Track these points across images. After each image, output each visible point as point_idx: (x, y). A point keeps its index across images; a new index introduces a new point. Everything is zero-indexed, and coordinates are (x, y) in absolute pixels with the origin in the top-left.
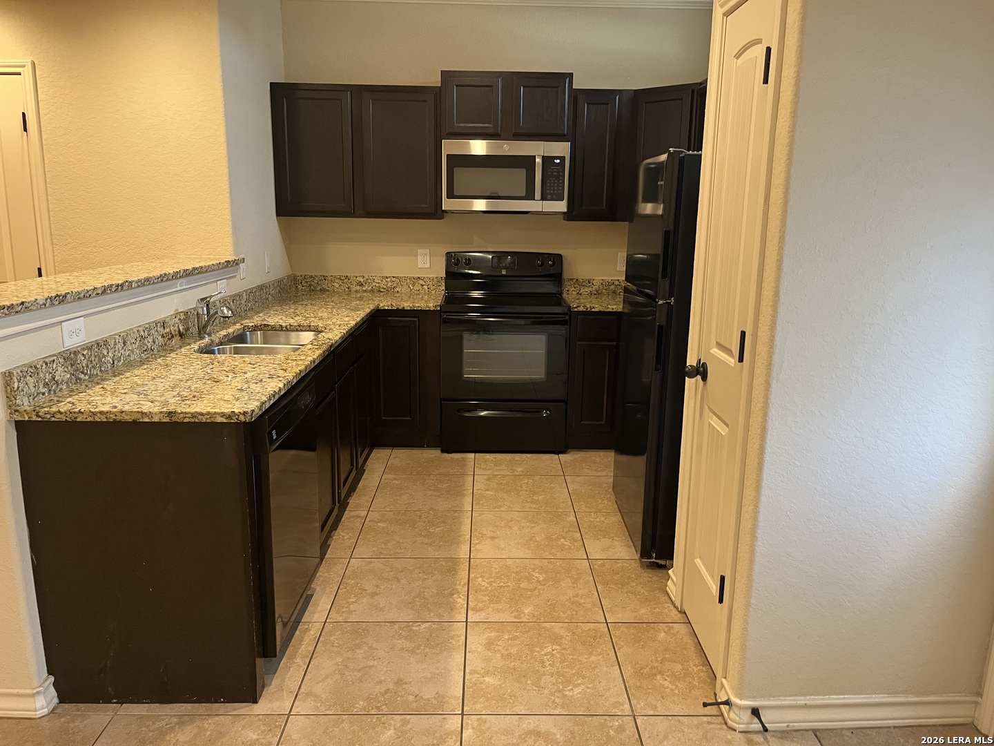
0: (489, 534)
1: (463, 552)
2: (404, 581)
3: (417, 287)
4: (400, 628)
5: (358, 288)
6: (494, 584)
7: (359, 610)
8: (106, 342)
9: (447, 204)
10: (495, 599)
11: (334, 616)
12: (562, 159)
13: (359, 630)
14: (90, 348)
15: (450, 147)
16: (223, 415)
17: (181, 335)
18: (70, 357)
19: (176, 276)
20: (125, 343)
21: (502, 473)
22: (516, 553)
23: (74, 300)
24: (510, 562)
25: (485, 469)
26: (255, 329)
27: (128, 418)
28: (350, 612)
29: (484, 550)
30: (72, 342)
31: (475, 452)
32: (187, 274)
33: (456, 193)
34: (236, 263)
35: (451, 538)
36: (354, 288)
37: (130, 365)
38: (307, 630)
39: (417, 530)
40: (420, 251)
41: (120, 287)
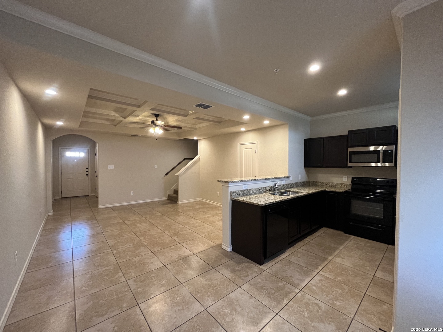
0: (342, 257)
1: (330, 258)
2: (308, 258)
3: (343, 186)
4: (300, 267)
5: (325, 185)
6: (334, 268)
7: (293, 259)
8: (251, 189)
9: (349, 164)
10: (331, 272)
11: (287, 258)
12: (392, 151)
13: (290, 263)
14: (247, 190)
15: (350, 150)
16: (257, 204)
17: (270, 190)
18: (243, 191)
19: (269, 179)
20: (255, 190)
21: (361, 244)
22: (347, 264)
23: (245, 181)
24: (343, 266)
25: (355, 241)
26: (288, 191)
27: (245, 202)
28: (291, 259)
29: (338, 260)
30: (244, 189)
31: (355, 236)
32: (272, 179)
33: (352, 161)
34: (288, 177)
35: (330, 254)
36: (324, 185)
37: (255, 194)
38: (279, 258)
39: (321, 248)
40: (344, 177)
41: (255, 180)
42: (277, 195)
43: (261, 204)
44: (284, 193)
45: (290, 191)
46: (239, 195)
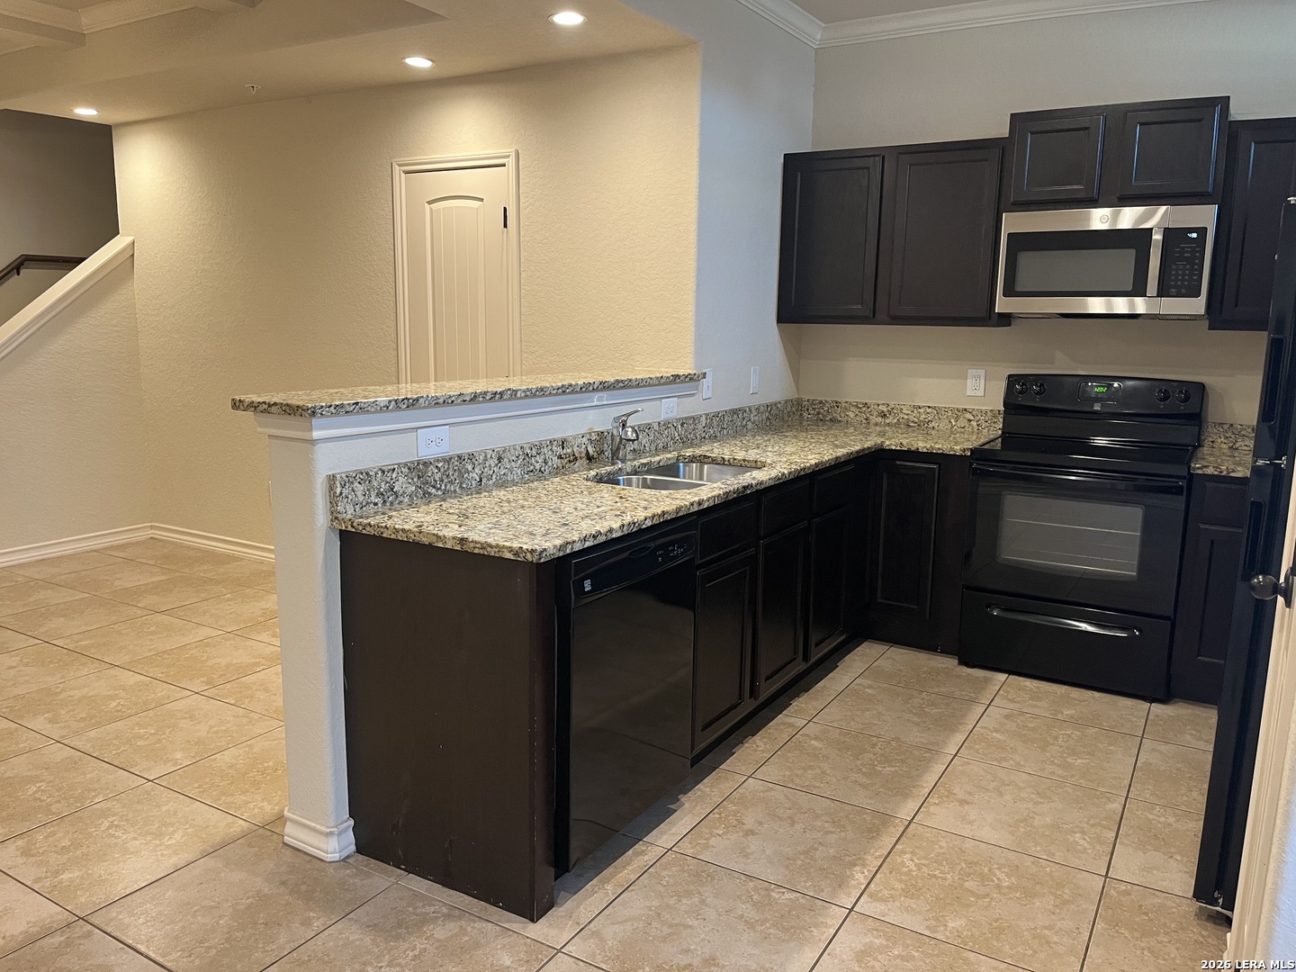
0: (960, 794)
1: (906, 810)
2: (798, 827)
3: (962, 422)
4: (756, 889)
5: (880, 419)
6: (925, 869)
7: (719, 847)
8: (471, 456)
9: (1002, 304)
10: (911, 891)
11: (686, 847)
12: (1202, 231)
13: (703, 873)
14: (448, 460)
15: (1013, 223)
16: (511, 549)
17: (589, 458)
18: (418, 469)
19: (587, 388)
20: (500, 459)
21: (1037, 711)
22: (987, 834)
23: (429, 406)
24: (969, 844)
25: (1012, 701)
26: (693, 459)
27: (425, 541)
28: (707, 847)
29: (941, 816)
30: (427, 452)
31: (1010, 673)
32: (605, 387)
33: (1019, 288)
34: (691, 378)
35: (900, 788)
36: (874, 419)
37: (502, 484)
38: (643, 853)
39: (859, 762)
40: (971, 372)
41: (497, 396)
42: (629, 483)
43: (532, 551)
44: (671, 469)
45: (702, 460)
46: (390, 497)
